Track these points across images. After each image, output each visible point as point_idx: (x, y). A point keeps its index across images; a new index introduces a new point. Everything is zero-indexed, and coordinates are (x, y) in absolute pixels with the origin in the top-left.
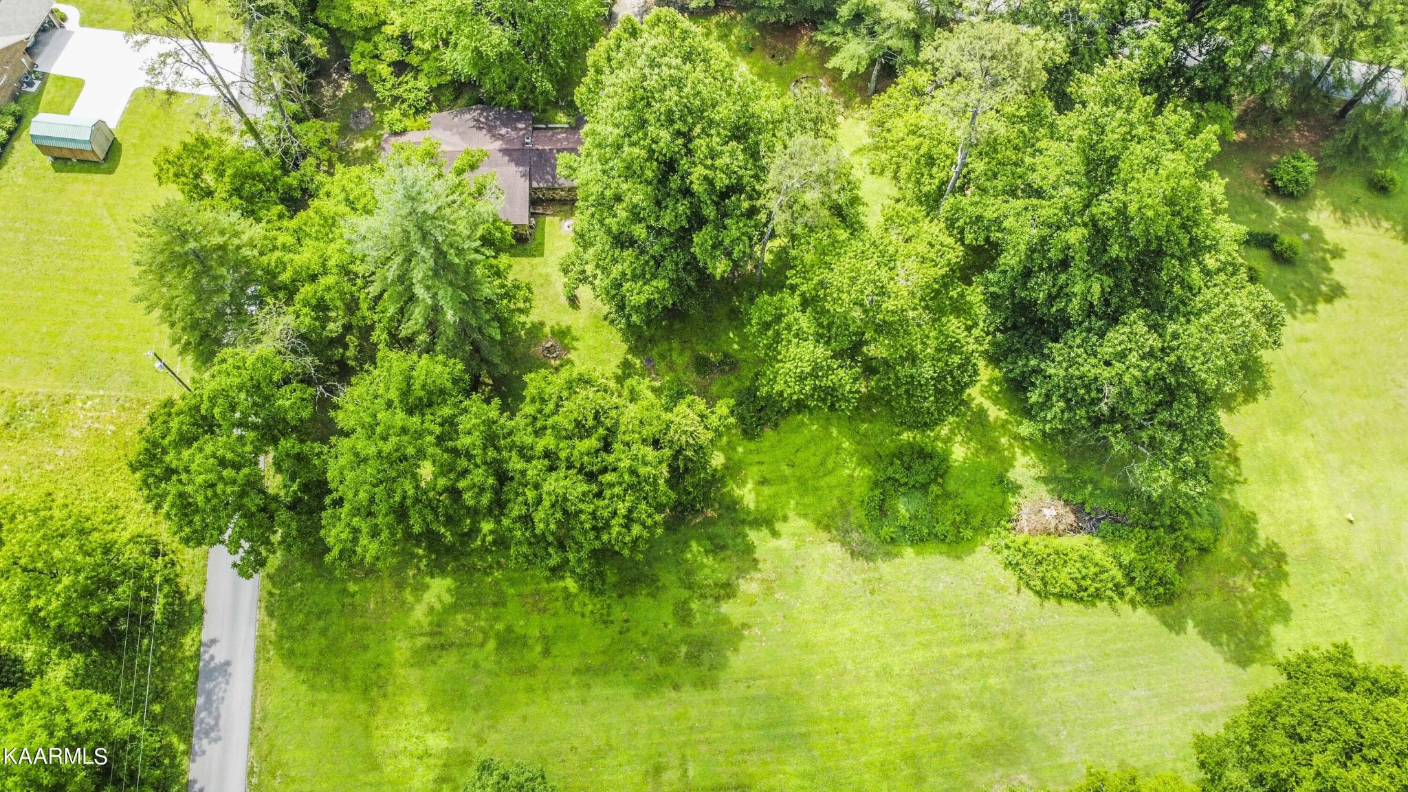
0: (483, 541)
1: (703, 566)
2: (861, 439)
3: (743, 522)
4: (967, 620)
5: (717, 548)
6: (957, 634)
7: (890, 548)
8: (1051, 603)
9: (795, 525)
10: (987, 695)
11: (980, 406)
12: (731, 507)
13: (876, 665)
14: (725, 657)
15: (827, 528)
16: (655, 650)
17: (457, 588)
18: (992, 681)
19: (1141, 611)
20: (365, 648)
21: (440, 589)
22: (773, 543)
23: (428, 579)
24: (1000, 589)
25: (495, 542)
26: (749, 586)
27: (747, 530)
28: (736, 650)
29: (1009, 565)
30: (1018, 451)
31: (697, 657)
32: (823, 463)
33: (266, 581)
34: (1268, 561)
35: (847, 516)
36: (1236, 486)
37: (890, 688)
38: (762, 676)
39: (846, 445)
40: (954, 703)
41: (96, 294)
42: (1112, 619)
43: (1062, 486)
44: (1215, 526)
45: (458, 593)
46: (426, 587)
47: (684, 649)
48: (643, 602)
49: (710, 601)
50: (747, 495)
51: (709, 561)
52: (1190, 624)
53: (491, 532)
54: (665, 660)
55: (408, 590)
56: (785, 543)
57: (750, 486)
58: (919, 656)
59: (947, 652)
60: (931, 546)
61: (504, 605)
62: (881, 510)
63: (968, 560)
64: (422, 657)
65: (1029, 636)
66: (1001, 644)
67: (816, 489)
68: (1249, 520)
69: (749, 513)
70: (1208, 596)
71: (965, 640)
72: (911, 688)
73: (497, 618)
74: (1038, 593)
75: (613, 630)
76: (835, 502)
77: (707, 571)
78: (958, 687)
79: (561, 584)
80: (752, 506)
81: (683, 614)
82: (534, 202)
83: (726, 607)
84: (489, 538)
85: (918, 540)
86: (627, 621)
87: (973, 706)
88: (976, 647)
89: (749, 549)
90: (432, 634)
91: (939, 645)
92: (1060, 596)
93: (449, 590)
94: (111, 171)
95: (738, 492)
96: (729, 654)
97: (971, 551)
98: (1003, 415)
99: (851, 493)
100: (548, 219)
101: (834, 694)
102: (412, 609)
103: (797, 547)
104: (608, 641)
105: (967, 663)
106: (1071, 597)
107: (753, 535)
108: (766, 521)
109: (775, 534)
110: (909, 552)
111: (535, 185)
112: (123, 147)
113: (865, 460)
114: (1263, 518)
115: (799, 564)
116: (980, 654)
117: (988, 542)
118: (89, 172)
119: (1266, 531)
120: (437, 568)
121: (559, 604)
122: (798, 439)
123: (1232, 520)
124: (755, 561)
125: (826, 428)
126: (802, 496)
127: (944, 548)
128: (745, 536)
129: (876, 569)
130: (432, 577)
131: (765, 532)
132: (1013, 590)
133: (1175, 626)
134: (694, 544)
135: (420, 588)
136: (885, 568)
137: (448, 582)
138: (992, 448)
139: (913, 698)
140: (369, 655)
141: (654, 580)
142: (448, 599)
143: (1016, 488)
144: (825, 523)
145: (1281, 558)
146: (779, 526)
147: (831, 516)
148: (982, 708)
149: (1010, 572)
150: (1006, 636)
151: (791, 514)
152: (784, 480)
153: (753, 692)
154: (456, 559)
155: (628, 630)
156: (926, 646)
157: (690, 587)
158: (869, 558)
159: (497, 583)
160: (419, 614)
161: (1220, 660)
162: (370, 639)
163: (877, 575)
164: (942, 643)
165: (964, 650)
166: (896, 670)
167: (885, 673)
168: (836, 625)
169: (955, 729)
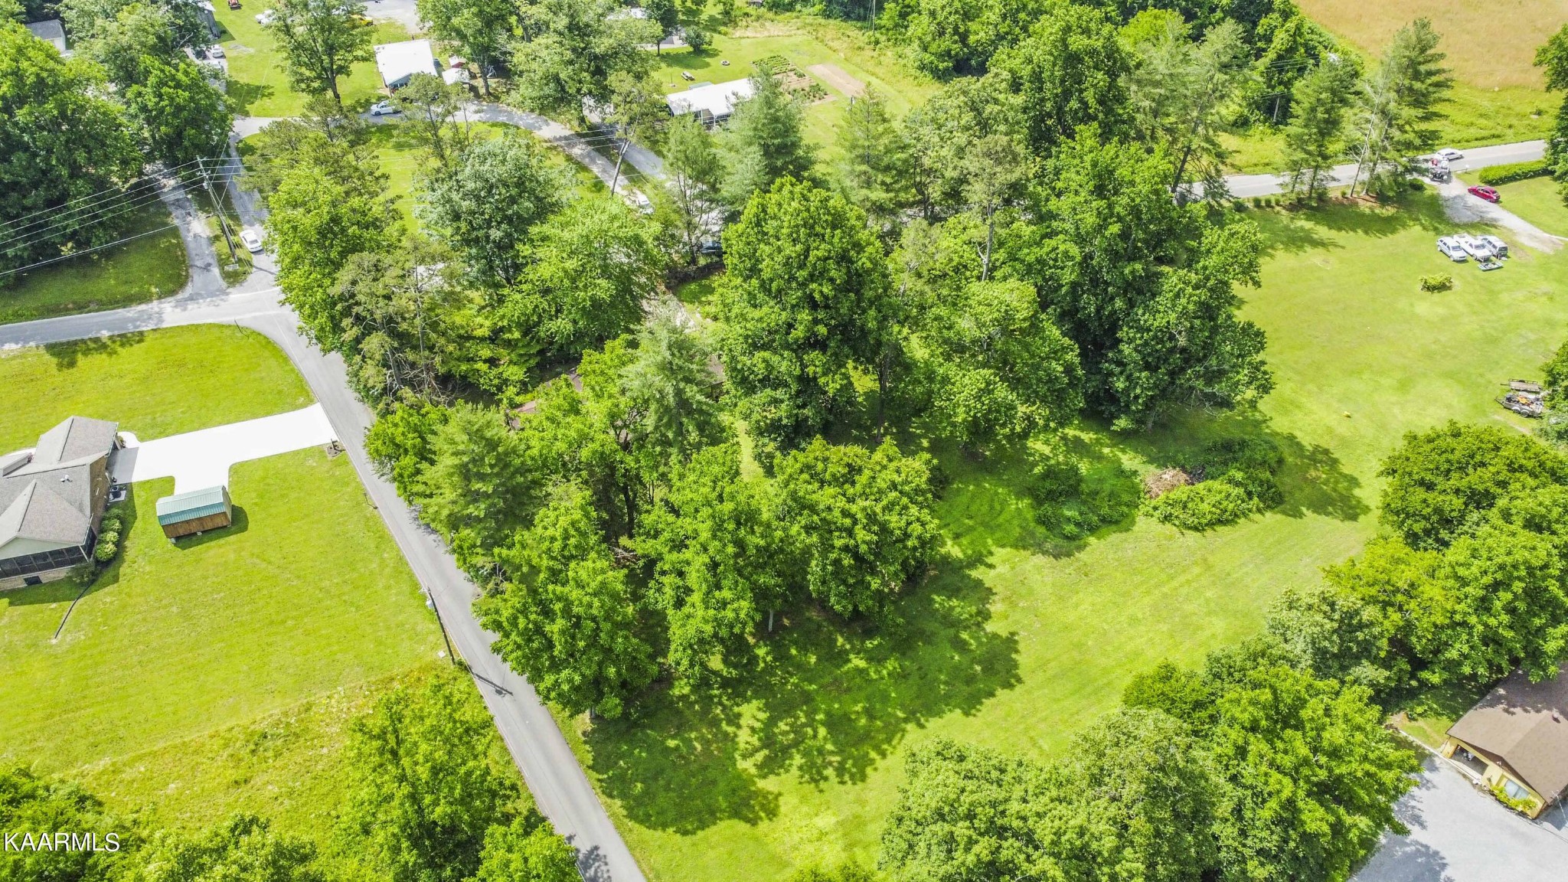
0: (765, 662)
1: (952, 608)
2: (1008, 484)
3: (961, 568)
4: (1163, 565)
5: (954, 592)
6: (1163, 577)
7: (1077, 543)
8: (1209, 532)
9: (1000, 555)
10: (1212, 605)
11: (1075, 437)
12: (946, 561)
13: (1124, 619)
14: (1014, 660)
15: (1024, 548)
16: (956, 678)
17: (766, 705)
18: (1209, 594)
19: (1268, 514)
20: (714, 782)
21: (752, 712)
22: (992, 573)
23: (736, 709)
24: (1170, 538)
25: (775, 659)
26: (996, 607)
27: (967, 572)
28: (1017, 651)
29: (1167, 518)
30: (1120, 454)
31: (992, 668)
32: (992, 508)
33: (590, 771)
34: (1320, 457)
35: (1032, 534)
36: (1269, 423)
37: (1144, 629)
38: (1049, 661)
39: (1000, 490)
40: (1194, 618)
41: (283, 622)
42: (1255, 527)
43: (1162, 461)
44: (1274, 448)
45: (767, 707)
46: (739, 715)
47: (978, 668)
48: (922, 649)
49: (974, 628)
50: (953, 549)
51: (954, 602)
52: (1304, 509)
53: (767, 654)
54: (969, 681)
55: (724, 724)
56: (1001, 569)
57: (949, 543)
58: (1147, 600)
59: (1165, 590)
60: (1104, 530)
61: (813, 700)
63: (1135, 528)
64: (769, 767)
65: (1211, 559)
66: (1197, 570)
67: (999, 526)
68: (1291, 438)
69: (961, 561)
70: (1302, 490)
71: (1171, 577)
72: (1158, 622)
73: (815, 711)
74: (1196, 529)
75: (914, 680)
76: (1018, 530)
77: (958, 610)
78: (1189, 608)
79: (851, 665)
80: (961, 555)
81: (961, 646)
83: (990, 627)
84: (769, 658)
85: (1093, 530)
86: (920, 668)
87: (1209, 613)
88: (1182, 578)
89: (979, 583)
90: (765, 746)
92: (1211, 524)
93: (759, 709)
94: (244, 529)
95: (943, 551)
96: (1014, 656)
97: (1133, 523)
98: (1092, 435)
99: (1025, 519)
101: (1109, 648)
102: (736, 735)
103: (1013, 568)
104: (915, 688)
105: (1184, 591)
106: (1220, 522)
107: (975, 574)
108: (977, 560)
109: (991, 566)
110: (1092, 540)
112: (246, 509)
113: (1019, 496)
114: (1297, 433)
115: (1021, 578)
116: (1188, 581)
117: (1143, 509)
118: (219, 538)
119: (1307, 441)
120: (739, 696)
121: (858, 680)
122: (964, 499)
123: (1280, 442)
124: (989, 590)
125: (978, 485)
126: (992, 534)
127: (1114, 528)
128: (969, 577)
129: (1078, 560)
130: (738, 705)
131: (982, 568)
132: (1178, 535)
133: (1297, 514)
134: (935, 597)
135: (734, 720)
136: (1082, 556)
137: (755, 703)
138: (1100, 458)
139: (1165, 628)
140: (722, 785)
141: (922, 633)
142: (763, 716)
143: (1135, 473)
144: (1020, 544)
145: (1326, 452)
146: (990, 560)
147: (1022, 539)
148: (1215, 613)
149: (1168, 525)
150: (1195, 563)
151: (994, 549)
152: (971, 529)
153: (1050, 673)
154: (750, 684)
155: (926, 674)
156: (1148, 592)
157: (952, 626)
158: (1069, 555)
159: (796, 686)
160: (745, 738)
161: (1337, 523)
162: (712, 774)
163: (1081, 563)
164: (1157, 586)
165: (1175, 583)
166: (1140, 616)
167: (1134, 621)
168: (1077, 606)
169: (1208, 633)
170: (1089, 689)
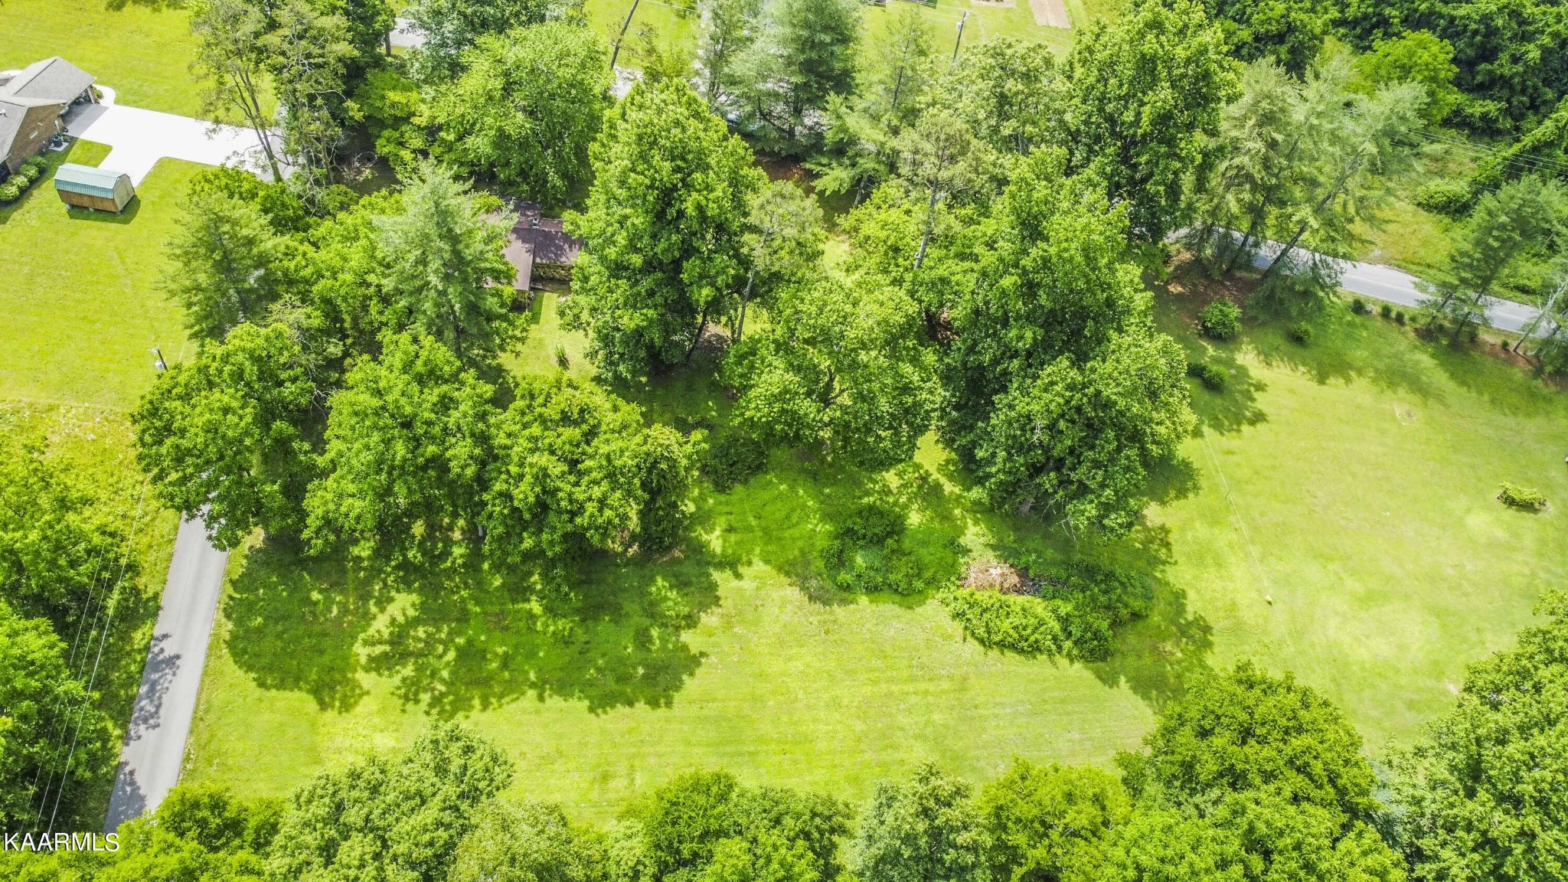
0: (453, 563)
1: (666, 599)
2: (824, 500)
3: (708, 563)
4: (914, 662)
5: (682, 584)
6: (905, 674)
7: (845, 595)
8: (995, 653)
9: (758, 569)
10: (930, 729)
11: (936, 481)
12: (698, 550)
13: (826, 696)
14: (681, 681)
15: (788, 574)
16: (613, 670)
17: (422, 603)
18: (936, 717)
19: (1078, 665)
20: (322, 652)
21: (404, 603)
22: (735, 583)
23: (393, 593)
24: (947, 637)
25: (464, 565)
26: (709, 619)
27: (711, 570)
28: (692, 674)
29: (958, 615)
30: (970, 522)
31: (654, 679)
32: (788, 517)
33: (228, 585)
34: (1194, 631)
35: (807, 564)
36: (1167, 568)
37: (838, 717)
38: (714, 700)
39: (810, 503)
40: (899, 733)
41: (94, 322)
42: (1049, 670)
43: (1004, 551)
44: (1148, 597)
45: (423, 607)
46: (391, 600)
47: (641, 671)
48: (604, 626)
49: (670, 630)
50: (715, 540)
51: (673, 594)
52: (1123, 679)
53: (462, 556)
54: (622, 679)
55: (372, 602)
56: (747, 584)
57: (718, 532)
58: (867, 690)
59: (894, 688)
60: (886, 595)
61: (467, 621)
62: (839, 557)
63: (919, 610)
64: (378, 664)
65: (972, 680)
66: (946, 685)
67: (780, 539)
68: (1179, 597)
69: (714, 555)
70: (1140, 657)
71: (912, 679)
72: (858, 717)
73: (459, 634)
74: (982, 641)
75: (573, 650)
76: (796, 552)
77: (670, 603)
78: (903, 720)
79: (527, 606)
80: (718, 550)
81: (643, 640)
82: (535, 279)
83: (686, 636)
84: (460, 561)
85: (873, 590)
86: (587, 643)
87: (916, 737)
88: (922, 686)
89: (713, 587)
90: (391, 643)
91: (887, 681)
92: (1002, 645)
93: (413, 605)
94: (127, 222)
95: (705, 537)
96: (685, 677)
97: (921, 603)
98: (957, 490)
99: (812, 545)
100: (546, 294)
101: (785, 718)
102: (374, 617)
103: (758, 589)
104: (567, 659)
105: (913, 699)
106: (1013, 647)
107: (716, 575)
108: (731, 564)
109: (738, 576)
110: (864, 600)
111: (538, 260)
112: (143, 204)
113: (827, 517)
114: (1191, 594)
115: (759, 603)
116: (926, 692)
117: (940, 595)
118: (105, 220)
119: (1193, 606)
120: (406, 584)
121: (521, 624)
122: (765, 495)
123: (1161, 594)
124: (718, 598)
125: (792, 488)
126: (766, 544)
127: (897, 598)
128: (709, 575)
129: (831, 613)
130: (398, 591)
131: (728, 573)
132: (959, 639)
133: (1109, 680)
134: (660, 581)
135: (383, 602)
136: (840, 611)
137: (415, 598)
138: (946, 517)
139: (859, 726)
140: (326, 659)
141: (618, 608)
142: (412, 613)
143: (966, 551)
144: (787, 569)
145: (1207, 629)
146: (741, 570)
147: (792, 564)
148: (925, 739)
149: (957, 622)
150: (951, 678)
151: (755, 560)
152: (749, 529)
153: (705, 712)
154: (424, 577)
155: (588, 651)
156: (875, 682)
157: (652, 616)
158: (826, 602)
159: (463, 600)
160: (381, 625)
161: (1149, 712)
162: (327, 643)
163: (832, 618)
164: (891, 681)
165: (910, 688)
166: (846, 702)
167: (835, 704)
168: (791, 659)
169: (898, 756)
170: (729, 749)
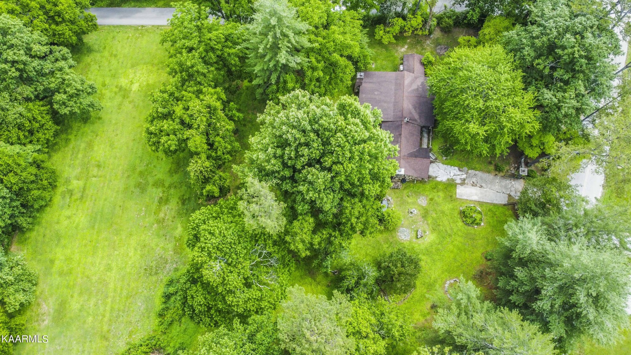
4: (121, 313)
5: (184, 200)
6: (116, 307)
10: (85, 314)
13: (114, 265)
16: (147, 170)
18: (90, 319)
24: (130, 334)
28: (137, 203)
31: (138, 187)
37: (101, 269)
38: (123, 213)
40: (86, 297)
47: (143, 181)
49: (161, 195)
54: (141, 174)
58: (112, 286)
59: (109, 300)
65: (105, 343)
66: (106, 328)
71: (112, 309)
72: (99, 279)
78: (92, 302)
81: (158, 183)
88: (108, 315)
91: (114, 297)
96: (136, 201)
101: (106, 243)
105: (101, 309)
115: (168, 237)
116: (104, 316)
132: (128, 341)
139: (94, 279)
141: (176, 172)
148: (80, 311)
150: (109, 331)
153: (118, 208)
155: (158, 160)
156: (115, 290)
157: (169, 187)
163: (153, 273)
165: (108, 308)
166: (108, 274)
167: (109, 268)
168: (135, 249)
169: (76, 295)
170: (99, 217)
